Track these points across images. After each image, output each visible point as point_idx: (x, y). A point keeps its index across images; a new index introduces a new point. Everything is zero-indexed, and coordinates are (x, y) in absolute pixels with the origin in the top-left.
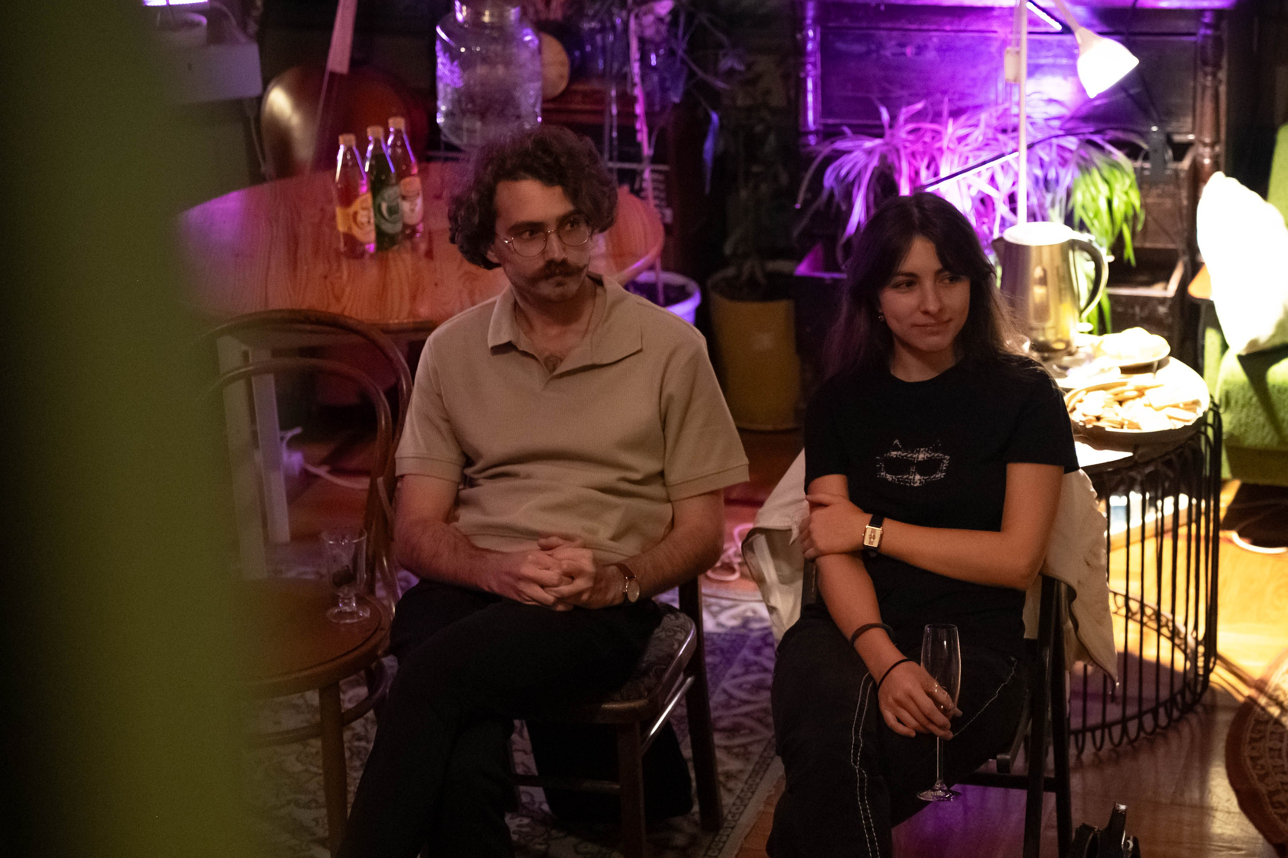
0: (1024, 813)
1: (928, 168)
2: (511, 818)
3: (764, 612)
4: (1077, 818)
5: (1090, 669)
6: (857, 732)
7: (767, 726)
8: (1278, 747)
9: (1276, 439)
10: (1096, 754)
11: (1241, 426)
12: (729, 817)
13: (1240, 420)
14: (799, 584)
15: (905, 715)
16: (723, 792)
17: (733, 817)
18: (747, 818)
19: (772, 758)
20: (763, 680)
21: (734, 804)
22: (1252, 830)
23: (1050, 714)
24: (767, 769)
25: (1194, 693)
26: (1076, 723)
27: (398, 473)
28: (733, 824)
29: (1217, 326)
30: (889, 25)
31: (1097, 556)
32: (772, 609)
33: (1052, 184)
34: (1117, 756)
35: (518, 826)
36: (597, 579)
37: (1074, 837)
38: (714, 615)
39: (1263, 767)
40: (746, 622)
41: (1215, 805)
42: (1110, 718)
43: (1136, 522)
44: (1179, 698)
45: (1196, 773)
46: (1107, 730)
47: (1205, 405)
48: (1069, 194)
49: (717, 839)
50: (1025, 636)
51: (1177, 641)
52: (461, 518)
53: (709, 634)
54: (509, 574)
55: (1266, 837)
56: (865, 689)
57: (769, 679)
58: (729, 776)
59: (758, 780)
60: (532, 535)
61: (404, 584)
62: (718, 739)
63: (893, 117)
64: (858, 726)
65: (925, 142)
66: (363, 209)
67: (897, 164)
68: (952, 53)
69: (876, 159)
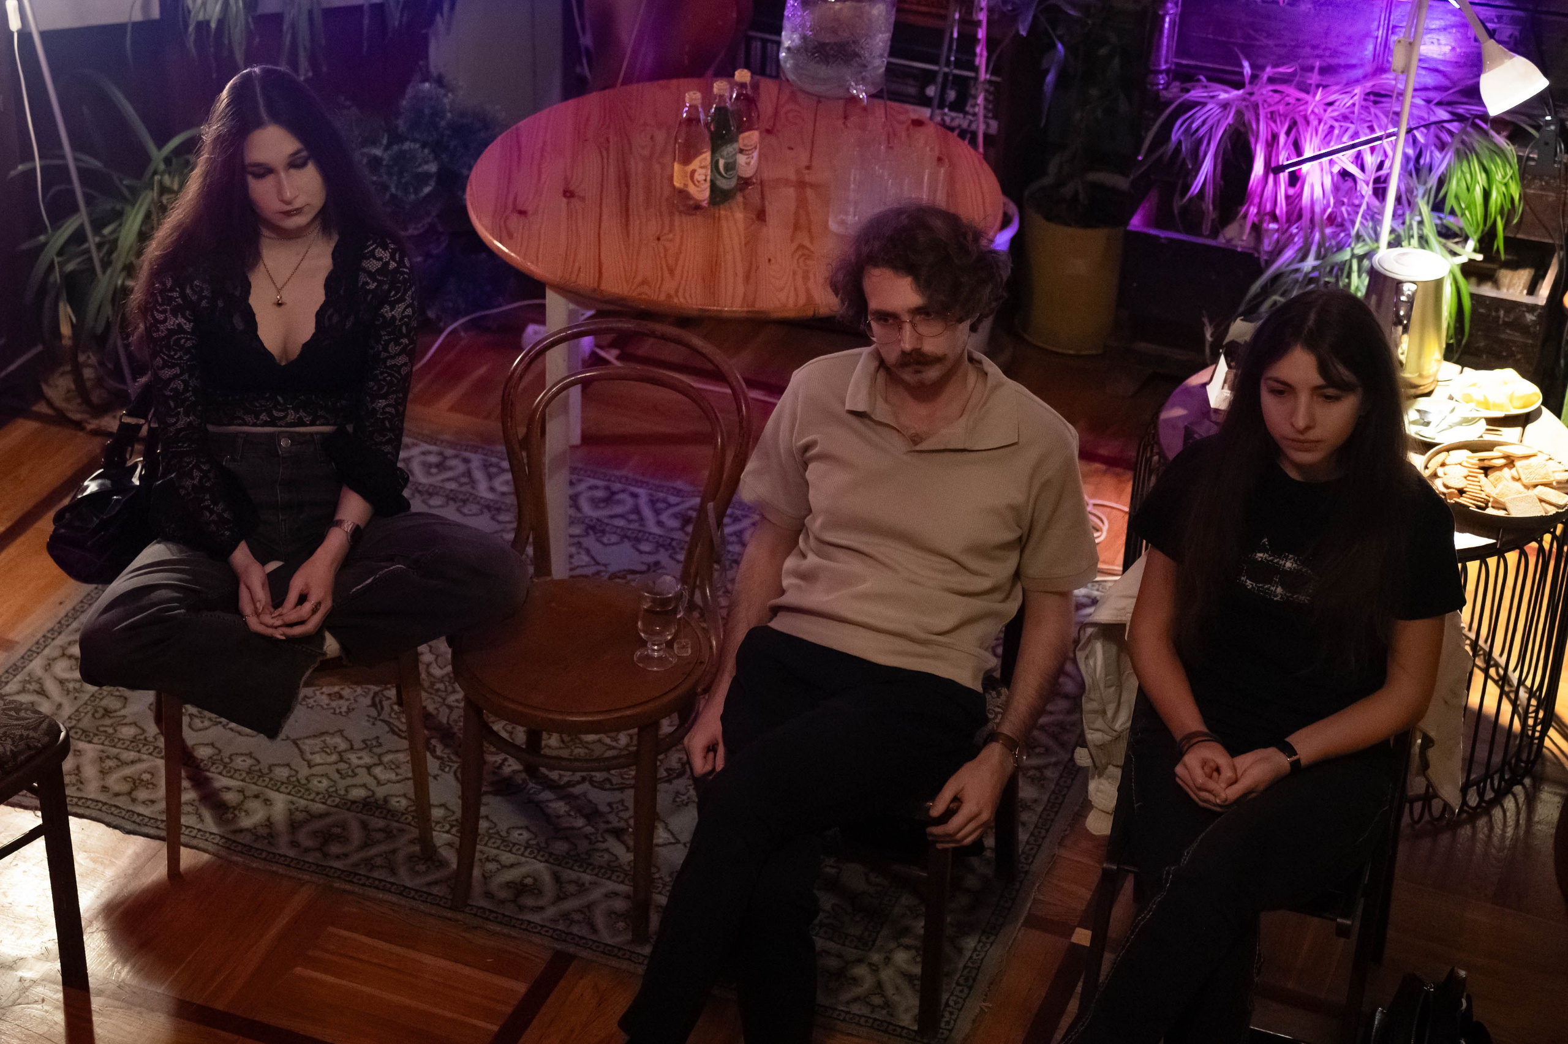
1: (1288, 133)
33: (1424, 172)
48: (1441, 182)
63: (1257, 68)
65: (1288, 104)
66: (701, 167)
67: (1254, 126)
68: (1330, 8)
69: (1232, 115)
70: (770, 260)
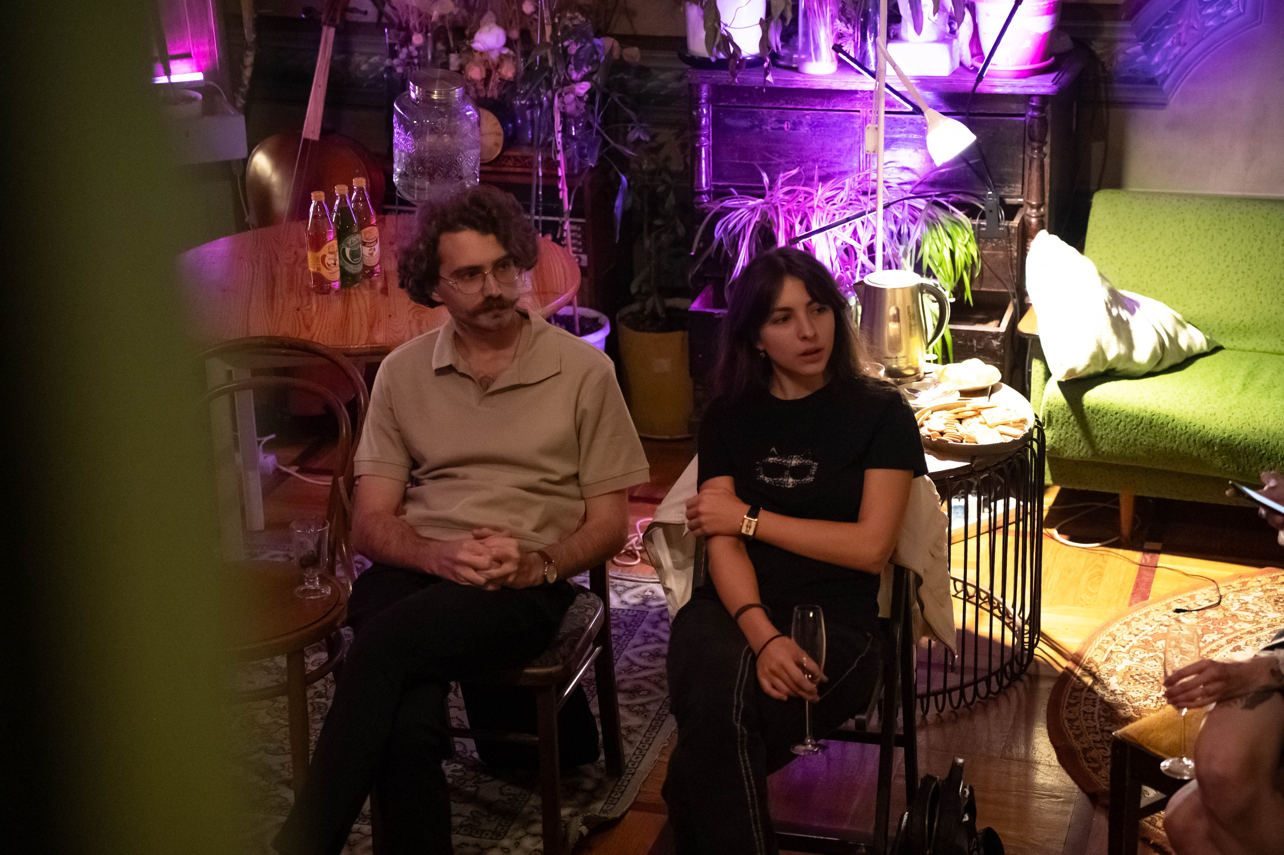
0: (878, 763)
1: (801, 223)
2: (446, 765)
3: (660, 592)
4: (922, 769)
5: (933, 643)
6: (738, 694)
7: (662, 688)
8: (1090, 711)
9: (1090, 453)
10: (938, 715)
11: (1061, 441)
12: (630, 765)
13: (1060, 436)
14: (691, 569)
15: (779, 683)
16: (624, 743)
17: (633, 765)
18: (646, 765)
19: (666, 715)
20: (659, 649)
21: (634, 754)
22: (1069, 781)
23: (900, 681)
24: (662, 725)
25: (1021, 664)
26: (921, 689)
27: (356, 474)
28: (633, 771)
29: (1042, 358)
30: (770, 105)
31: (940, 549)
32: (667, 591)
33: (905, 237)
34: (955, 717)
35: (452, 771)
36: (521, 563)
37: (919, 785)
38: (619, 594)
39: (1078, 728)
40: (646, 599)
41: (1039, 759)
42: (950, 685)
43: (973, 520)
44: (1008, 668)
45: (1023, 732)
46: (947, 695)
47: (1031, 423)
48: (918, 247)
49: (619, 784)
50: (879, 616)
51: (1007, 620)
52: (408, 511)
53: (615, 610)
54: (447, 559)
55: (1080, 786)
56: (745, 659)
57: (665, 649)
58: (630, 730)
59: (654, 734)
60: (468, 526)
61: (359, 566)
62: (621, 699)
63: (773, 181)
64: (739, 690)
65: (799, 202)
66: (330, 253)
67: (776, 220)
68: (822, 128)
69: (758, 215)
70: (390, 316)
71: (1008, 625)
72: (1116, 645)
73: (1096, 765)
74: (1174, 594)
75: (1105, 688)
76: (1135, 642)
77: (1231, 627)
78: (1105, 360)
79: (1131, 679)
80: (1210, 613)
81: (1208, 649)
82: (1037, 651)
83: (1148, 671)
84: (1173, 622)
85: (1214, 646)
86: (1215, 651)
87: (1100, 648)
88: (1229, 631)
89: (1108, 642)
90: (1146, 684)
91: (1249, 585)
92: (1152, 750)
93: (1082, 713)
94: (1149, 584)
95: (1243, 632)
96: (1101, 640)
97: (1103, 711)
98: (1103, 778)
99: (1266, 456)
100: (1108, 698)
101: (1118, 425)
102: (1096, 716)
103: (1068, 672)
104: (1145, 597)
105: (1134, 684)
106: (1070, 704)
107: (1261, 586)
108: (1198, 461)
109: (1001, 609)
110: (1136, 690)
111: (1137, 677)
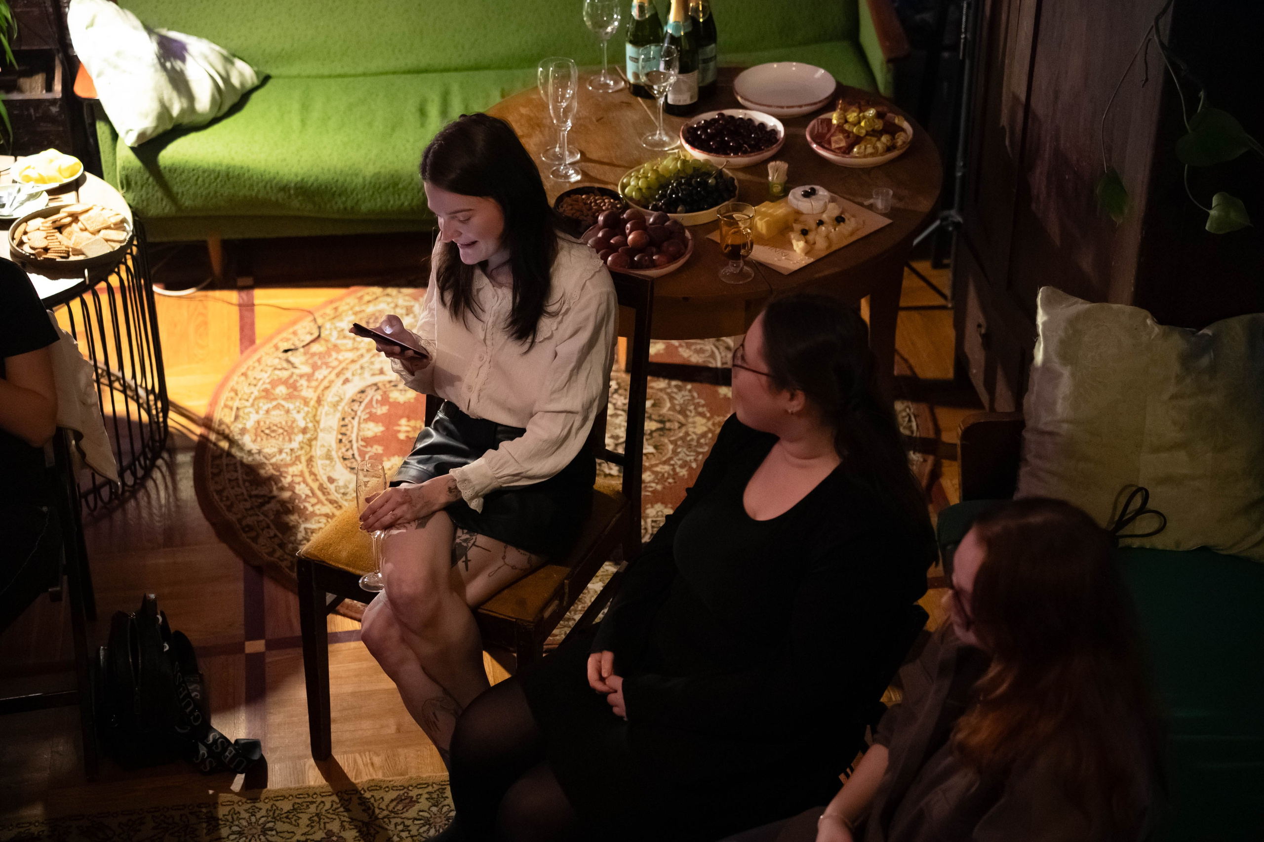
9: (174, 209)
11: (143, 201)
13: (141, 196)
51: (129, 393)
71: (132, 398)
72: (240, 399)
73: (253, 534)
74: (279, 332)
75: (241, 448)
76: (256, 393)
77: (336, 359)
78: (170, 116)
79: (262, 434)
80: (316, 348)
81: (322, 387)
82: (170, 423)
83: (275, 422)
84: (285, 365)
85: (325, 383)
86: (327, 388)
87: (226, 406)
88: (335, 363)
89: (232, 398)
90: (277, 437)
91: (340, 309)
92: (333, 564)
93: (227, 481)
94: (253, 325)
95: (347, 361)
96: (225, 398)
97: (246, 475)
98: (263, 546)
99: (337, 193)
100: (247, 459)
101: (197, 180)
102: (241, 482)
103: (204, 439)
104: (252, 342)
105: (267, 439)
106: (214, 475)
107: (351, 309)
108: (277, 204)
109: (122, 382)
110: (269, 445)
111: (267, 431)
